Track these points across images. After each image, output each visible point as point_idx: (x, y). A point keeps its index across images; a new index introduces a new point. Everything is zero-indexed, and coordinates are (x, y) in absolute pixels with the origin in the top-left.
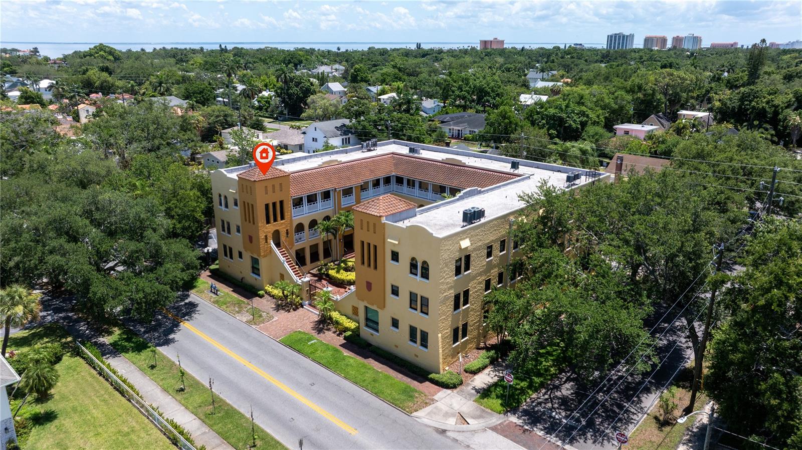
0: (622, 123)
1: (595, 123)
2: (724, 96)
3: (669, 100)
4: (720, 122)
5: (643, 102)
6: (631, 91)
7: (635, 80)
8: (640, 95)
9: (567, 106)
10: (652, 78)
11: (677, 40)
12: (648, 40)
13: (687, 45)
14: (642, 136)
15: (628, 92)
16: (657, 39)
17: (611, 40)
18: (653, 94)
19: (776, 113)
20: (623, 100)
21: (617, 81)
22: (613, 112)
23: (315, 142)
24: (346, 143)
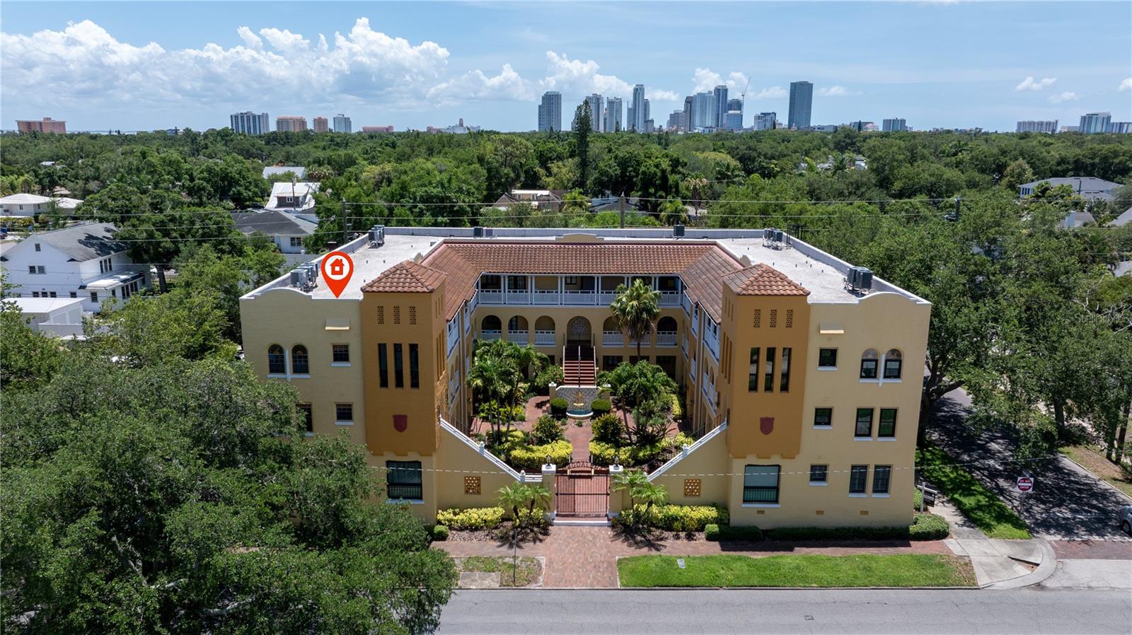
11: (320, 122)
12: (282, 123)
16: (293, 120)
17: (237, 121)
23: (37, 277)
24: (106, 270)
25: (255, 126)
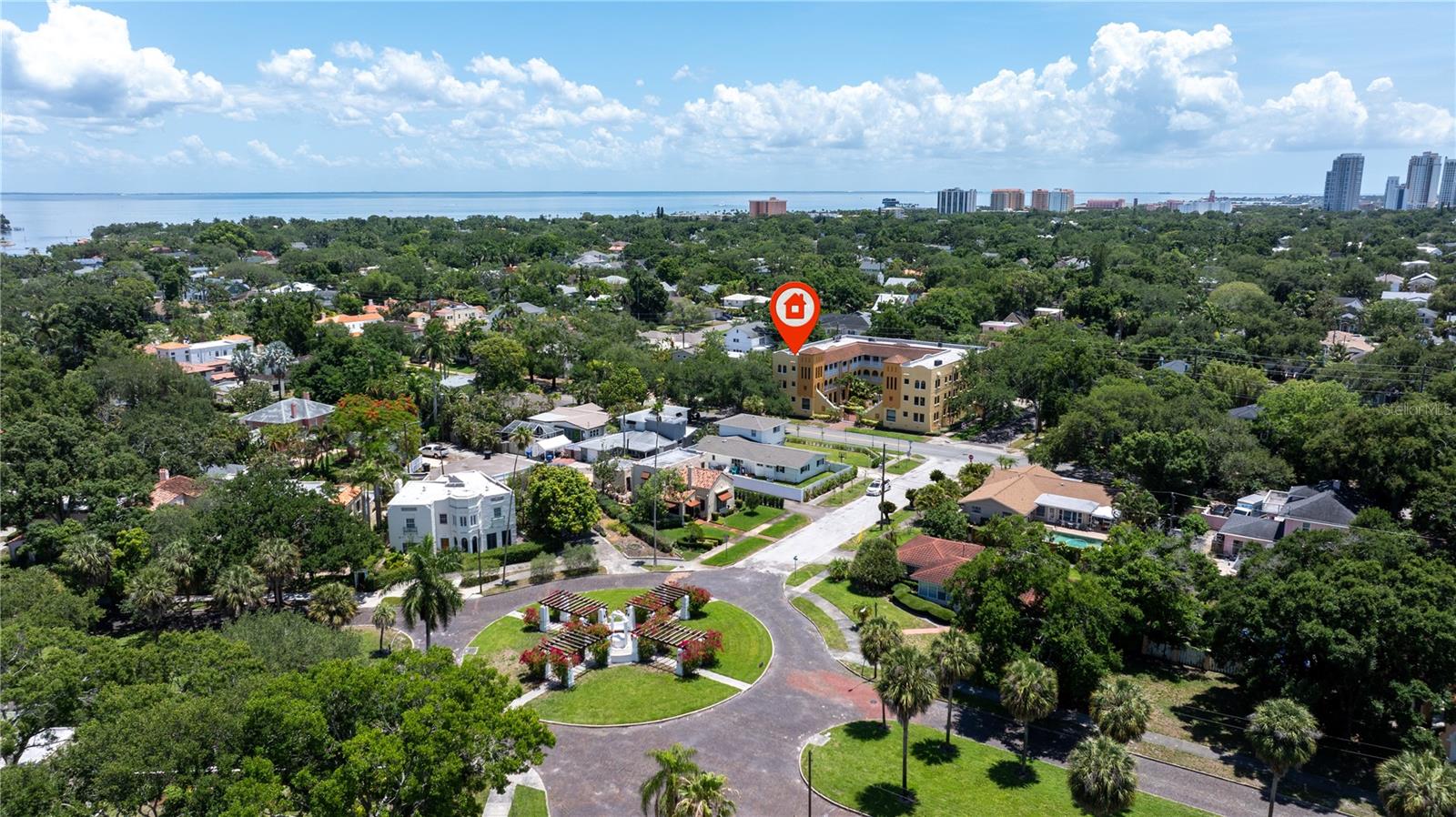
0: (985, 321)
1: (965, 321)
2: (1073, 294)
3: (1026, 299)
4: (1068, 317)
5: (1002, 301)
6: (991, 292)
7: (994, 281)
8: (1000, 295)
9: (943, 308)
10: (1009, 279)
11: (1040, 196)
12: (997, 197)
13: (1053, 206)
14: (1006, 331)
15: (988, 292)
16: (1011, 193)
17: (943, 200)
18: (1011, 295)
19: (1107, 310)
20: (985, 299)
21: (979, 283)
22: (977, 311)
23: (736, 343)
24: (762, 343)
25: (961, 203)
